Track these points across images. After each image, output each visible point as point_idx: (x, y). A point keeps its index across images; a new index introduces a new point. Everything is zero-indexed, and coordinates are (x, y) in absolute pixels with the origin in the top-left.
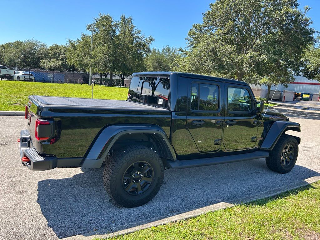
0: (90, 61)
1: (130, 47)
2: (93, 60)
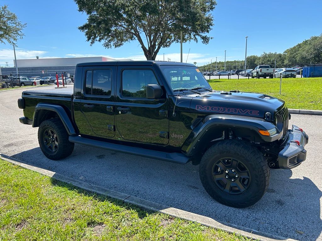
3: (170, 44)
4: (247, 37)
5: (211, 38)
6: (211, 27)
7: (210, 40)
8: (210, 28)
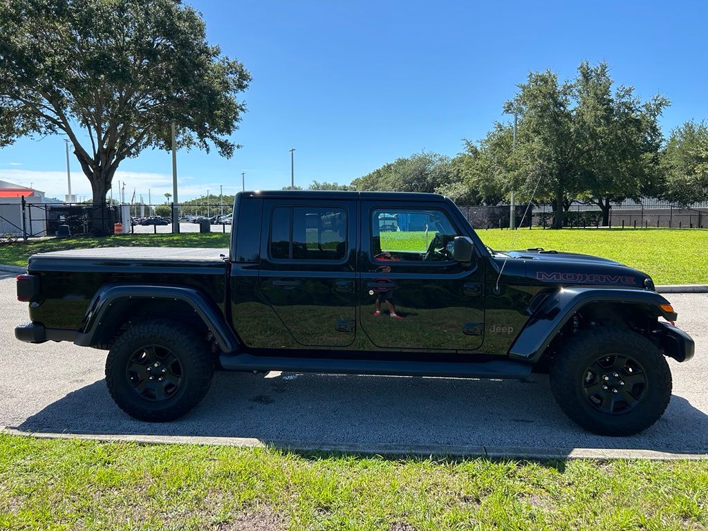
0: (505, 177)
1: (600, 131)
2: (511, 175)
3: (138, 151)
4: (293, 150)
5: (238, 147)
6: (236, 124)
7: (236, 151)
8: (233, 126)
